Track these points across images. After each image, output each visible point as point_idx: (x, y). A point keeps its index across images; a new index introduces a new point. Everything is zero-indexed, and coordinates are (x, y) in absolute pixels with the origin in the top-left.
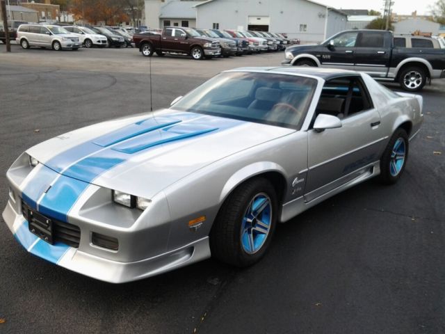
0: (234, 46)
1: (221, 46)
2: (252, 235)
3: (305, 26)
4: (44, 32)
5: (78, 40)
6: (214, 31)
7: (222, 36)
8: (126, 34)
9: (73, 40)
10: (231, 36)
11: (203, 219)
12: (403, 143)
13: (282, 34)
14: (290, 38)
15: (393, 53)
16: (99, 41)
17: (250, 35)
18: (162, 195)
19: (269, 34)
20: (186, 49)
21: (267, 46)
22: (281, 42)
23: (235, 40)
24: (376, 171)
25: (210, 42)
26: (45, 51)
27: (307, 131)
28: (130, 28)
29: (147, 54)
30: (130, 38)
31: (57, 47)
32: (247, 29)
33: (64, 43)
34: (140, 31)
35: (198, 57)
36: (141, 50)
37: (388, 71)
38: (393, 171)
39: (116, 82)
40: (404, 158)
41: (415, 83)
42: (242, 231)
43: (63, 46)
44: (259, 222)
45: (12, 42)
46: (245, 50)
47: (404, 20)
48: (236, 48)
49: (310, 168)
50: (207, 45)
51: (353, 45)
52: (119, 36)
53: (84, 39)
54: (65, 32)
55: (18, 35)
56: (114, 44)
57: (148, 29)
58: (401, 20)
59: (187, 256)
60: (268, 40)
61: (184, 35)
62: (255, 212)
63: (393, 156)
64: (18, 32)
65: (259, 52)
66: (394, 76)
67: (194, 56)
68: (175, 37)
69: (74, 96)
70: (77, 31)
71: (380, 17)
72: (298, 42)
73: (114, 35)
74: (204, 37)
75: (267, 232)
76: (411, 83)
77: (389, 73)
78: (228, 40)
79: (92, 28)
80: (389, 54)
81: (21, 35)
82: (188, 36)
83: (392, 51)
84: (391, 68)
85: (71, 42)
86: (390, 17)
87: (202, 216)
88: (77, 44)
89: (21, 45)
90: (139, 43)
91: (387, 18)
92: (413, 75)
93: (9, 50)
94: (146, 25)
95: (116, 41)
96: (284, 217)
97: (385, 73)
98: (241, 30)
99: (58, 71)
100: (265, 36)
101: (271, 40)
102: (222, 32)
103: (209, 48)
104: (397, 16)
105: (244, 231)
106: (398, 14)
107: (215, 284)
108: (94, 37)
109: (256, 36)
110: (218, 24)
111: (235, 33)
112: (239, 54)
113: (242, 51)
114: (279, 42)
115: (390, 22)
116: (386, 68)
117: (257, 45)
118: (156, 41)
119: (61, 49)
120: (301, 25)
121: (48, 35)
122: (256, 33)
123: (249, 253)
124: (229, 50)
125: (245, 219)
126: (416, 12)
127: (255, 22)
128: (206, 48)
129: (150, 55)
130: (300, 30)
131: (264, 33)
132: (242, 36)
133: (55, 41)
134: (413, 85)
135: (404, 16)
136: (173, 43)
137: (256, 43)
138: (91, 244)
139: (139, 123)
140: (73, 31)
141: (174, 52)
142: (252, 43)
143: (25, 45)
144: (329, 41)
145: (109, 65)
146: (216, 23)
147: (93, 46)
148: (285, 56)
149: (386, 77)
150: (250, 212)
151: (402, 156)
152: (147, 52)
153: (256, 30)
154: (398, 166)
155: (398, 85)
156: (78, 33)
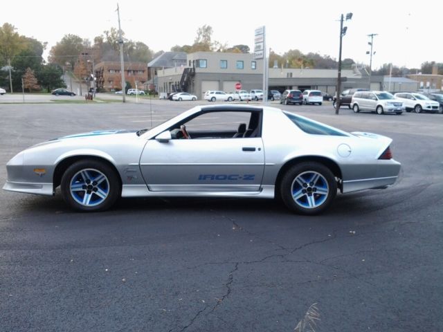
4: (371, 99)
5: (401, 105)
9: (395, 105)
16: (429, 107)
24: (266, 194)
27: (149, 139)
31: (380, 111)
33: (387, 108)
43: (384, 111)
53: (416, 104)
55: (352, 101)
64: (353, 98)
81: (355, 100)
85: (393, 107)
87: (43, 169)
88: (399, 109)
89: (353, 109)
93: (337, 113)
108: (426, 103)
119: (383, 113)
121: (374, 101)
133: (379, 106)
143: (356, 109)
147: (421, 111)
156: (410, 98)
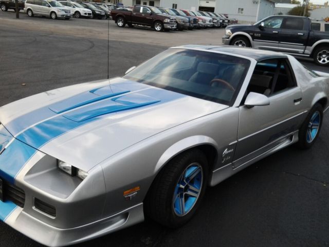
0: (187, 22)
1: (177, 22)
2: (183, 199)
3: (242, 9)
4: (44, 5)
5: (70, 12)
6: (172, 10)
7: (178, 14)
8: (107, 9)
9: (66, 12)
10: (185, 15)
11: (138, 188)
12: (318, 115)
13: (225, 15)
14: (230, 18)
15: (310, 35)
16: (86, 14)
17: (200, 14)
18: (98, 169)
19: (215, 14)
20: (150, 22)
21: (212, 23)
22: (223, 21)
23: (188, 18)
24: (295, 139)
25: (169, 18)
26: (45, 19)
27: (238, 107)
28: (110, 4)
29: (121, 25)
30: (109, 12)
31: (53, 16)
32: (198, 9)
33: (60, 14)
34: (118, 7)
35: (159, 30)
36: (116, 22)
37: (305, 49)
38: (309, 139)
39: (93, 47)
40: (318, 127)
41: (326, 59)
42: (174, 197)
43: (58, 16)
44: (191, 187)
45: (21, 11)
46: (195, 26)
47: (318, 8)
48: (188, 24)
49: (239, 140)
50: (167, 20)
51: (279, 27)
52: (101, 11)
53: (75, 11)
54: (61, 5)
55: (25, 6)
56: (96, 16)
57: (124, 6)
58: (315, 9)
59: (122, 220)
60: (213, 19)
61: (150, 12)
62: (188, 179)
63: (310, 126)
64: (26, 4)
65: (205, 28)
66: (310, 53)
67: (156, 29)
68: (143, 13)
69: (59, 57)
70: (70, 5)
71: (299, 5)
72: (236, 22)
73: (97, 10)
74: (164, 14)
75: (198, 196)
76: (322, 59)
77: (306, 51)
78: (183, 18)
79: (81, 3)
80: (306, 35)
81: (28, 6)
82: (152, 13)
83: (309, 33)
84: (307, 47)
85: (64, 13)
86: (307, 5)
87: (136, 186)
88: (69, 15)
89: (27, 13)
90: (116, 16)
91: (305, 7)
92: (324, 53)
93: (18, 17)
94: (123, 3)
95: (98, 14)
96: (214, 181)
97: (302, 50)
98: (194, 10)
99: (51, 36)
100: (211, 16)
101: (216, 19)
102: (178, 11)
103: (167, 23)
104: (313, 5)
105: (176, 196)
106: (314, 4)
107: (147, 243)
108: (83, 10)
109: (204, 15)
110: (176, 5)
111: (189, 12)
112: (190, 29)
113: (193, 26)
114: (221, 21)
115: (308, 10)
116: (304, 47)
117: (205, 22)
118: (128, 15)
119: (57, 18)
120: (239, 9)
121: (48, 8)
122: (204, 13)
123: (179, 216)
124: (183, 25)
125: (178, 185)
126: (328, 2)
127: (204, 4)
128: (165, 23)
129: (123, 26)
130: (239, 12)
131: (211, 13)
132: (193, 15)
133: (53, 12)
134: (324, 61)
135: (319, 5)
136: (141, 18)
137: (204, 21)
138: (34, 208)
139: (92, 91)
140: (66, 5)
141: (140, 24)
142: (200, 20)
143: (30, 14)
144: (260, 23)
145: (90, 32)
146: (175, 3)
147: (81, 17)
148: (225, 32)
149: (303, 53)
150: (183, 179)
151: (317, 126)
152: (120, 24)
153: (205, 11)
154: (313, 134)
155: (312, 60)
156: (70, 6)
